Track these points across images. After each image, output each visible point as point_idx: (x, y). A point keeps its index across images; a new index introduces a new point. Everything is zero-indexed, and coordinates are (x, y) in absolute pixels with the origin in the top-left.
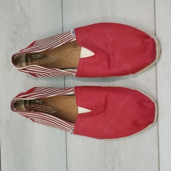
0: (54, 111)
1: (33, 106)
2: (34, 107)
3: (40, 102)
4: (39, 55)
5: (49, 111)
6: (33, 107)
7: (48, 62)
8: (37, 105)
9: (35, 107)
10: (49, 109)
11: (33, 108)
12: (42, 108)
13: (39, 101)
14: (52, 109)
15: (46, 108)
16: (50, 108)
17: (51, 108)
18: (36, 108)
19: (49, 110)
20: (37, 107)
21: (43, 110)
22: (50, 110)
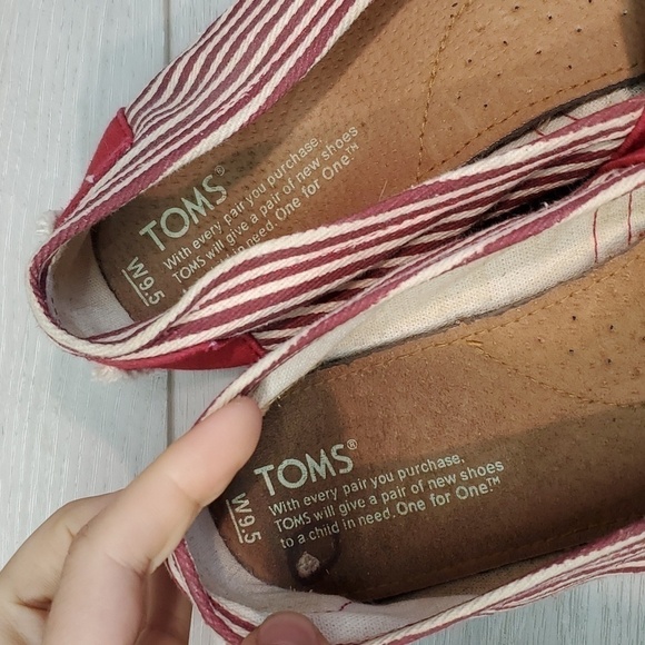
0: (489, 469)
1: (296, 521)
2: (305, 529)
3: (338, 465)
4: (193, 199)
5: (450, 488)
6: (295, 533)
7: (296, 203)
8: (321, 496)
9: (315, 524)
10: (435, 474)
11: (302, 539)
12: (373, 500)
13: (324, 459)
14: (469, 461)
15: (410, 481)
16: (442, 463)
17: (455, 460)
18: (325, 522)
19: (439, 482)
20: (329, 512)
21: (391, 504)
22: (451, 479)
